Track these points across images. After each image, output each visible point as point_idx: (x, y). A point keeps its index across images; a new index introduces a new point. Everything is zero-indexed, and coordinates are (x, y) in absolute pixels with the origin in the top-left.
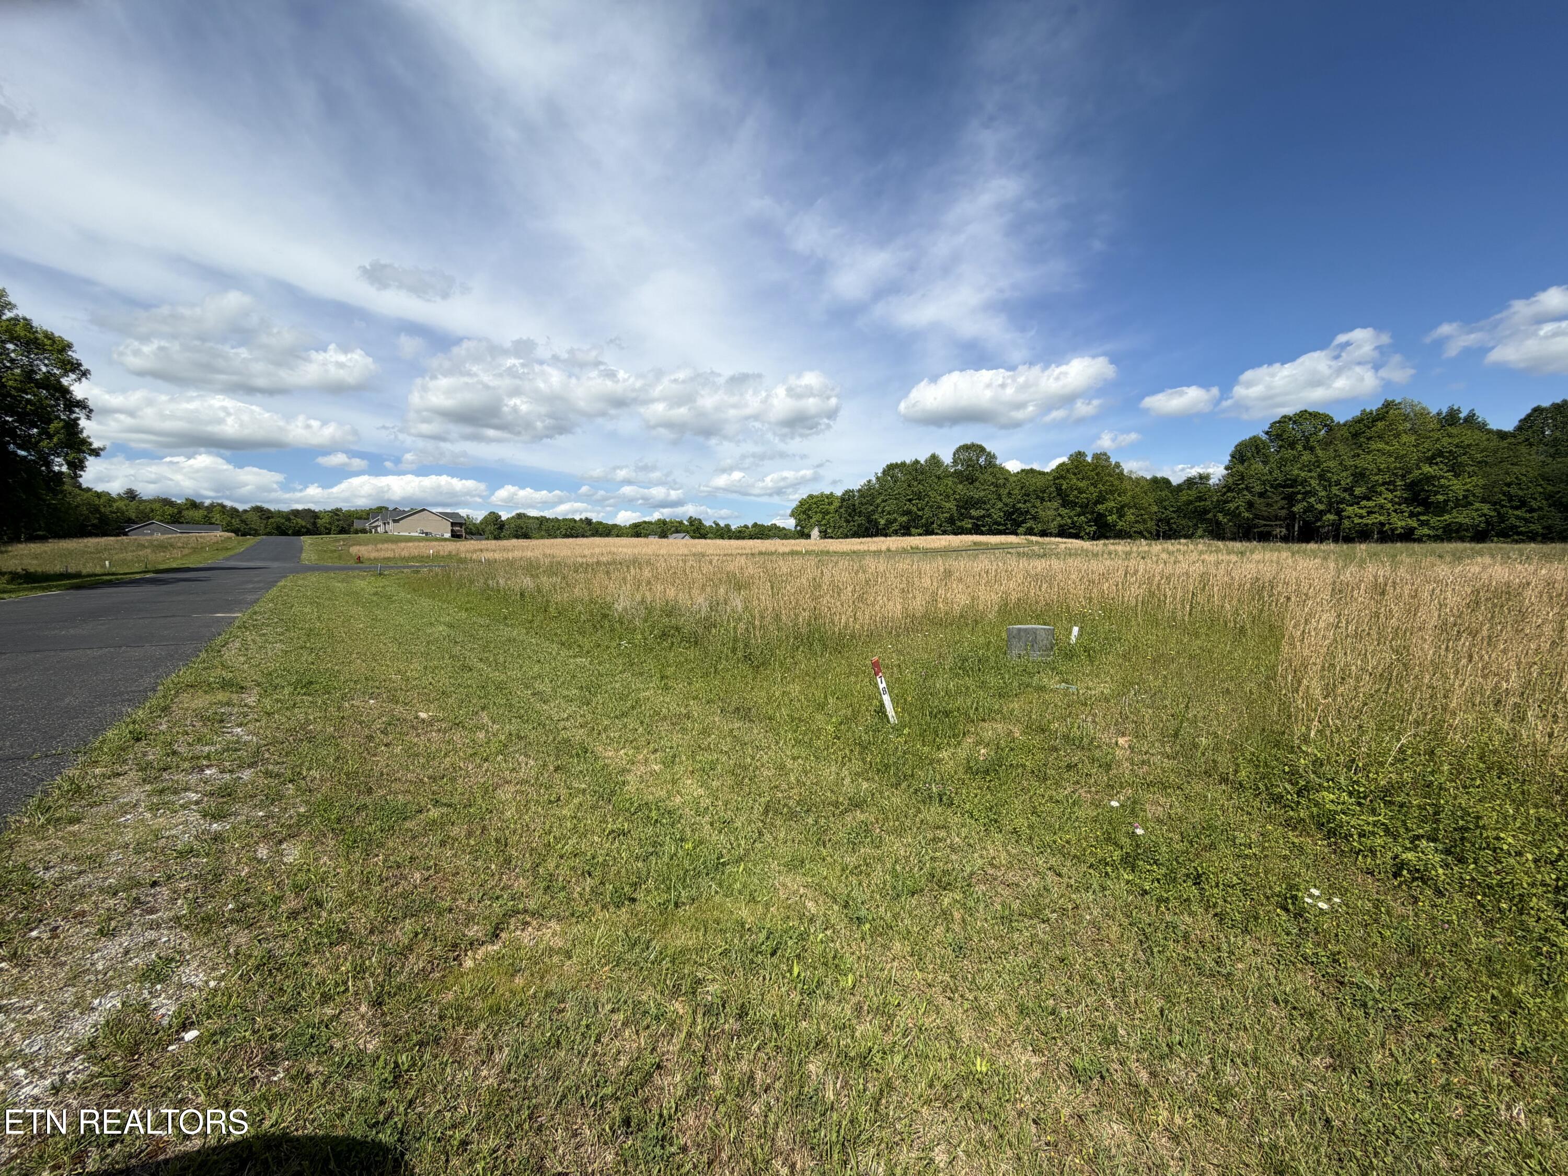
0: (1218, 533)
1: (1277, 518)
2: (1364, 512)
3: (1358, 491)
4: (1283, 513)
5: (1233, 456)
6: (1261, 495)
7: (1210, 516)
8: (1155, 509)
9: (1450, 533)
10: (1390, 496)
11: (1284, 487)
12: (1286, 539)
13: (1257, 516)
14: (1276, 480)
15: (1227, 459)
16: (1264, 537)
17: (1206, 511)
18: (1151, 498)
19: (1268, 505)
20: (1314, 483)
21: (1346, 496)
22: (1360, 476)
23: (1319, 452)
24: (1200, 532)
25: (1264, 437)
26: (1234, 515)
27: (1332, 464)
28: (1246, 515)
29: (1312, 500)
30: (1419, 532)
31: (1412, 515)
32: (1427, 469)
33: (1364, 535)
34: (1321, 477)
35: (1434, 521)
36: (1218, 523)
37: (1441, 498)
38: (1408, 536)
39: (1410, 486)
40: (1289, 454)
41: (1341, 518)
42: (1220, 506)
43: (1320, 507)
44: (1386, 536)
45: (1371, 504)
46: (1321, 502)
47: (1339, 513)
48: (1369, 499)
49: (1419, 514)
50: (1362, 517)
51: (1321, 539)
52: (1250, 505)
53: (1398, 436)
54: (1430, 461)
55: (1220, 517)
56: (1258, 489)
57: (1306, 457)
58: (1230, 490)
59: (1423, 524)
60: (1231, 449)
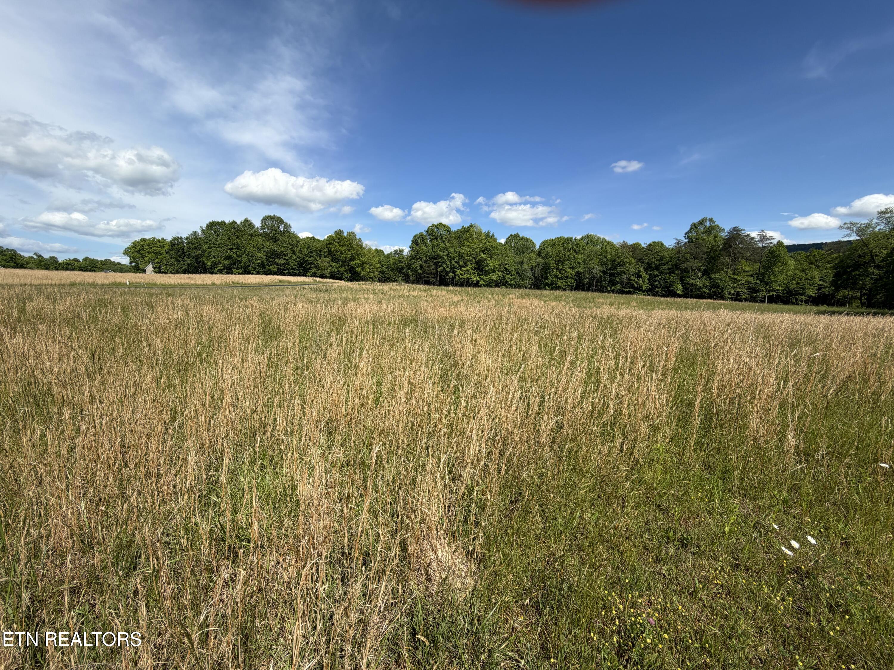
0: (407, 280)
1: (431, 274)
2: (462, 273)
3: (461, 263)
4: (434, 271)
5: (413, 242)
6: (426, 262)
7: (404, 271)
8: (378, 265)
9: (489, 285)
10: (471, 266)
11: (435, 259)
12: (434, 284)
13: (424, 272)
14: (431, 255)
15: (410, 243)
16: (427, 283)
17: (402, 269)
18: (377, 259)
19: (428, 267)
20: (445, 258)
21: (456, 264)
22: (461, 256)
23: (447, 244)
24: (400, 279)
25: (425, 233)
26: (414, 271)
27: (451, 249)
28: (420, 271)
29: (445, 266)
30: (482, 282)
31: (478, 275)
32: (482, 255)
33: (461, 285)
34: (448, 255)
35: (485, 278)
36: (408, 274)
37: (487, 268)
38: (476, 285)
39: (477, 263)
40: (435, 243)
41: (455, 275)
42: (409, 266)
43: (448, 269)
44: (469, 283)
45: (464, 269)
46: (447, 267)
47: (454, 273)
48: (464, 267)
49: (480, 275)
50: (462, 275)
51: (448, 285)
52: (421, 266)
53: (473, 240)
54: (483, 252)
55: (409, 271)
56: (424, 259)
57: (442, 245)
58: (413, 258)
59: (481, 279)
60: (412, 238)
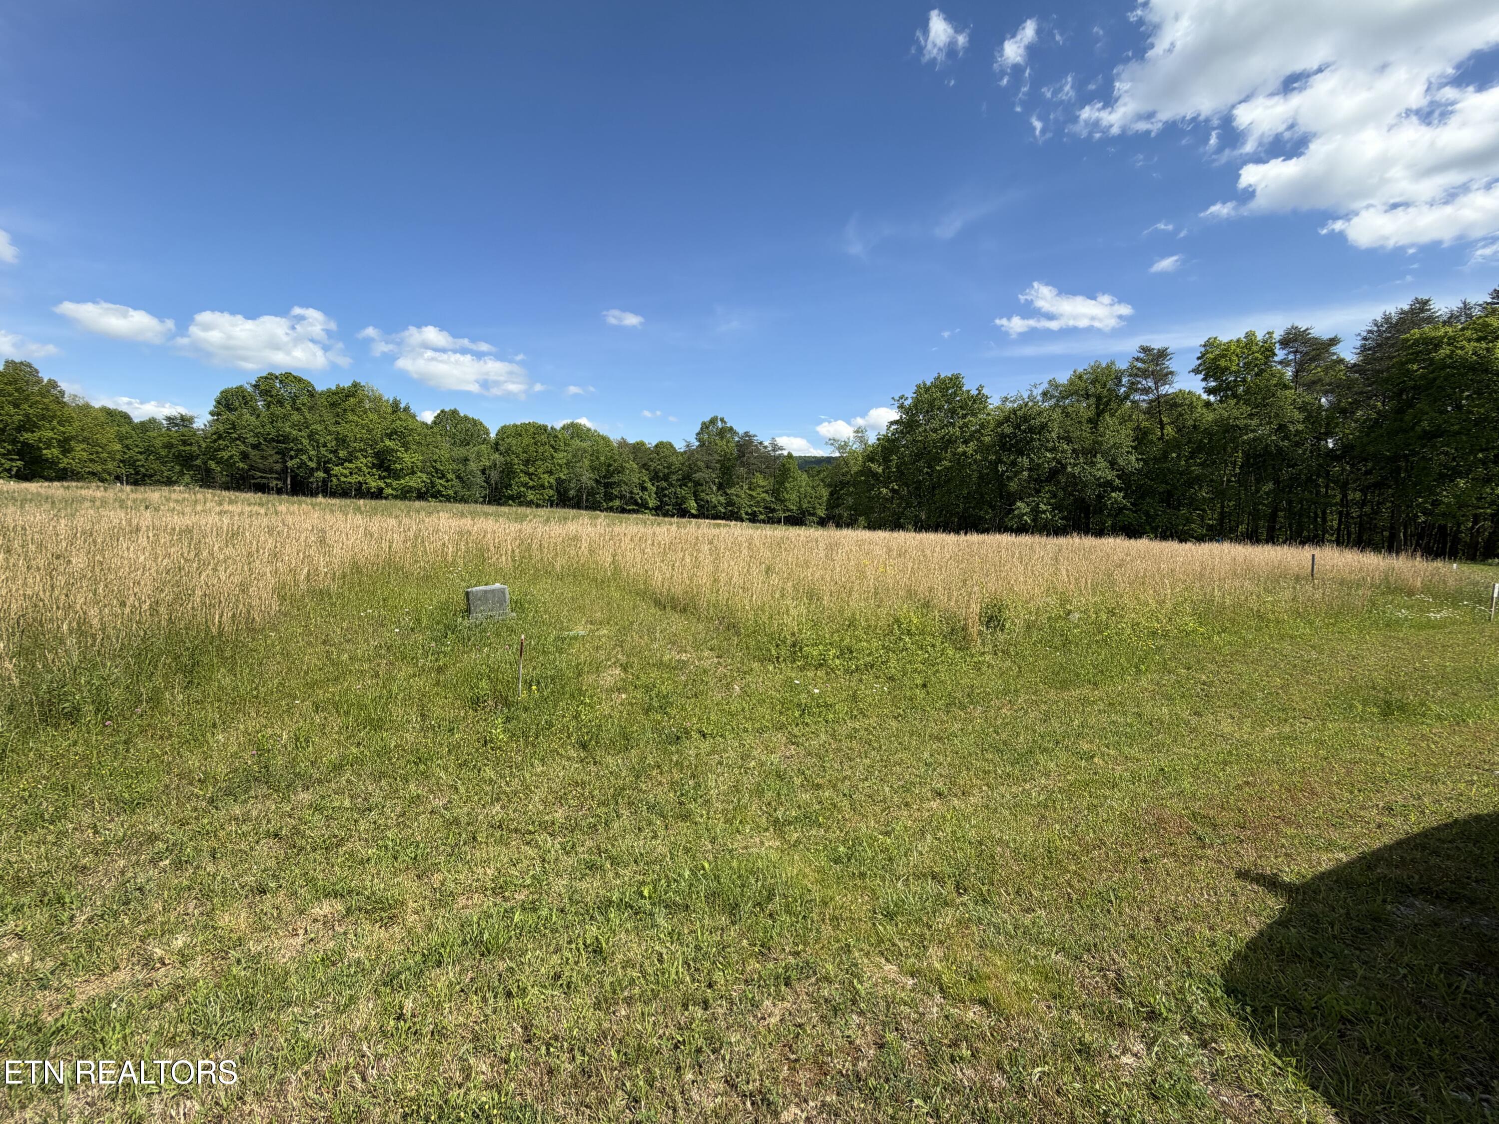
0: (206, 480)
1: (271, 471)
2: (347, 472)
3: (342, 454)
4: (278, 467)
5: (219, 402)
6: (255, 447)
7: (198, 462)
8: (118, 447)
9: (405, 494)
10: (364, 461)
11: (278, 442)
12: (279, 492)
13: (252, 468)
14: (269, 434)
15: (211, 405)
16: (262, 488)
17: (191, 457)
18: (111, 431)
19: (263, 458)
20: (305, 442)
21: (331, 456)
22: (342, 441)
23: (308, 416)
24: (187, 478)
25: (250, 389)
26: (227, 463)
27: (318, 427)
28: (241, 465)
29: (304, 457)
30: (389, 491)
31: (380, 478)
32: (388, 442)
33: (344, 493)
34: (311, 437)
35: (395, 483)
36: (208, 471)
37: (399, 467)
38: (378, 495)
39: (377, 455)
40: (279, 411)
41: (330, 476)
42: (211, 453)
43: (312, 465)
44: (361, 492)
45: (350, 465)
46: (311, 459)
47: (327, 471)
48: (350, 462)
49: (385, 477)
50: (346, 477)
51: (313, 494)
52: (245, 456)
53: (365, 412)
54: (389, 436)
55: (212, 464)
56: (251, 440)
57: (296, 417)
58: (220, 437)
59: (388, 485)
60: (217, 394)
